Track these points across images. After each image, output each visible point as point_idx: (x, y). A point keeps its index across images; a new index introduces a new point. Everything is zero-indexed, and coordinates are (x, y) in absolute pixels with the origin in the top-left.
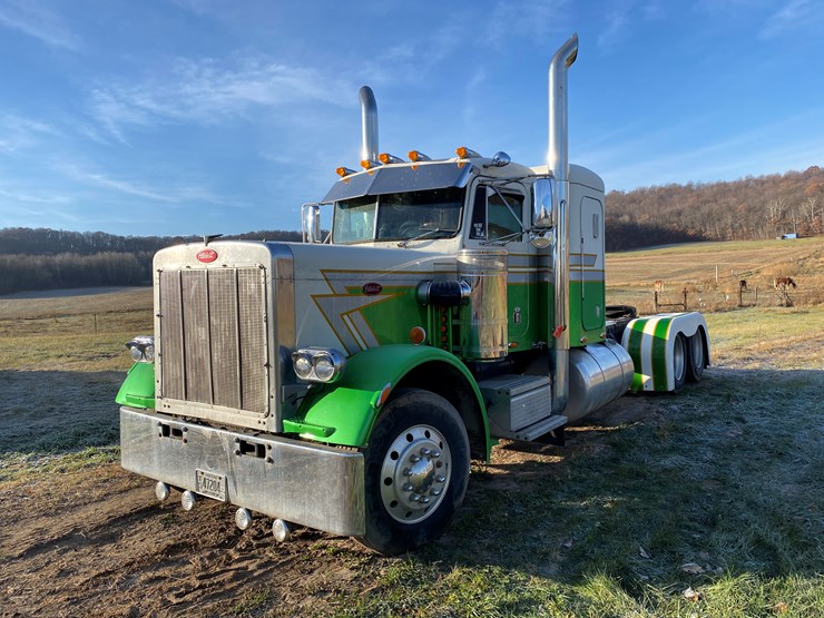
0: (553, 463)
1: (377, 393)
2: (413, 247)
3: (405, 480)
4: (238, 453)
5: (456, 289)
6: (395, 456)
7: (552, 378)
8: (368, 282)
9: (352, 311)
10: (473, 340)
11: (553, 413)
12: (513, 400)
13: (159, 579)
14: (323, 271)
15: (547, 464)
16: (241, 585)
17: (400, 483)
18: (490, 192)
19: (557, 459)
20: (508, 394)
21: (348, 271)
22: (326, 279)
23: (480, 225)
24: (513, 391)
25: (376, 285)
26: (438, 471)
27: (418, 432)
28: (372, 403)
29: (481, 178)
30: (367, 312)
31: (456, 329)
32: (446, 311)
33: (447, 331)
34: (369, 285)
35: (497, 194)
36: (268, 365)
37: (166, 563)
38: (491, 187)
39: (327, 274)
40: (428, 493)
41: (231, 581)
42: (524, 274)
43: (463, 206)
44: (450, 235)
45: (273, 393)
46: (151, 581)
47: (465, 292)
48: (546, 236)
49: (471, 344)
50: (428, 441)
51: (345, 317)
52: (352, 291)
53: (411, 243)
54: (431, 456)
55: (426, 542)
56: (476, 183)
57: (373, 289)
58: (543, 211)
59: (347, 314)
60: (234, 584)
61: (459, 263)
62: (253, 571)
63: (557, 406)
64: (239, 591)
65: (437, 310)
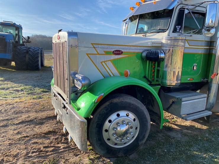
0: (203, 129)
1: (97, 96)
2: (149, 36)
3: (114, 132)
4: (63, 108)
5: (157, 54)
6: (110, 121)
7: (208, 95)
8: (116, 49)
9: (107, 61)
10: (164, 77)
11: (206, 109)
12: (183, 103)
13: (37, 143)
14: (92, 44)
15: (200, 129)
16: (52, 154)
17: (111, 132)
18: (186, 12)
19: (205, 127)
20: (181, 100)
21: (105, 45)
22: (94, 47)
23: (180, 27)
24: (183, 99)
25: (119, 51)
26: (131, 130)
27: (123, 113)
28: (93, 101)
29: (182, 5)
30: (114, 62)
31: (158, 71)
32: (155, 63)
33: (154, 72)
34: (116, 51)
35: (189, 13)
36: (67, 79)
37: (44, 137)
38: (188, 9)
39: (95, 46)
40: (125, 138)
41: (51, 151)
42: (201, 50)
43: (171, 18)
44: (163, 31)
45: (68, 90)
46: (34, 143)
47: (162, 56)
48: (211, 32)
49: (163, 78)
50: (127, 118)
51: (103, 63)
52: (107, 53)
53: (148, 34)
54: (127, 124)
55: (123, 155)
56: (179, 7)
57: (118, 52)
58: (211, 21)
59: (104, 62)
60: (50, 153)
61: (162, 43)
62: (61, 149)
63: (208, 107)
64: (49, 157)
65: (152, 63)
